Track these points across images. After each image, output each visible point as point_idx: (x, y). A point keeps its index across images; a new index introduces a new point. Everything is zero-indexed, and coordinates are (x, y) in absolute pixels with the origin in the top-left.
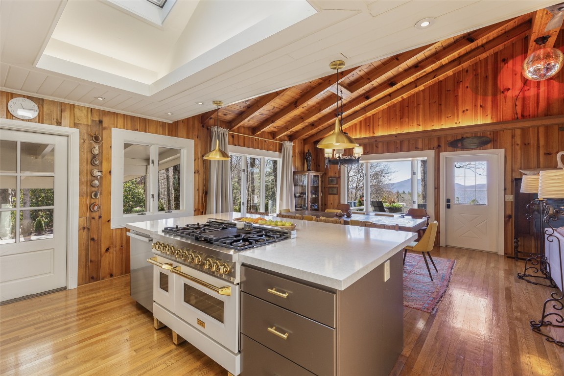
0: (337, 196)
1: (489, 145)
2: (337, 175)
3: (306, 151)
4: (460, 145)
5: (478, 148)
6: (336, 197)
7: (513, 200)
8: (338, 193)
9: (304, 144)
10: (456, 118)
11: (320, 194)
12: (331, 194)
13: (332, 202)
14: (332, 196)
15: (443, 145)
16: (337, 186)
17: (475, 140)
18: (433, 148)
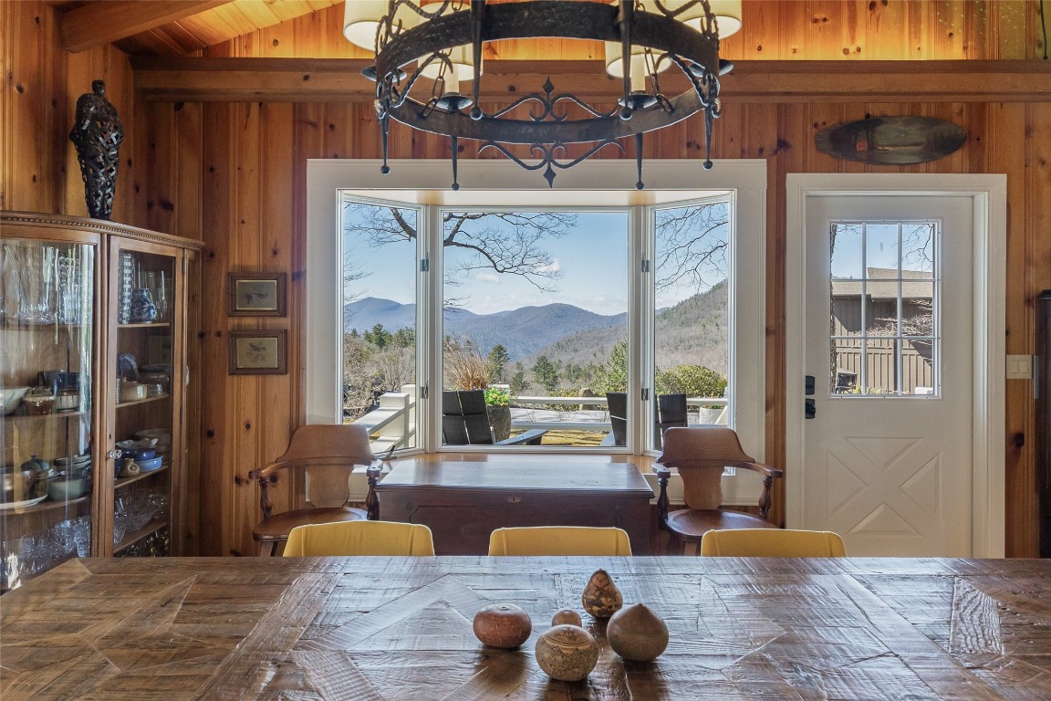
0: (284, 380)
1: (957, 157)
2: (284, 263)
3: (77, 87)
4: (862, 146)
5: (923, 166)
6: (280, 384)
7: (1028, 376)
8: (290, 364)
9: (64, 41)
10: (845, 31)
11: (182, 378)
12: (248, 371)
13: (250, 414)
14: (250, 383)
15: (796, 141)
16: (285, 322)
17: (915, 133)
18: (761, 150)
